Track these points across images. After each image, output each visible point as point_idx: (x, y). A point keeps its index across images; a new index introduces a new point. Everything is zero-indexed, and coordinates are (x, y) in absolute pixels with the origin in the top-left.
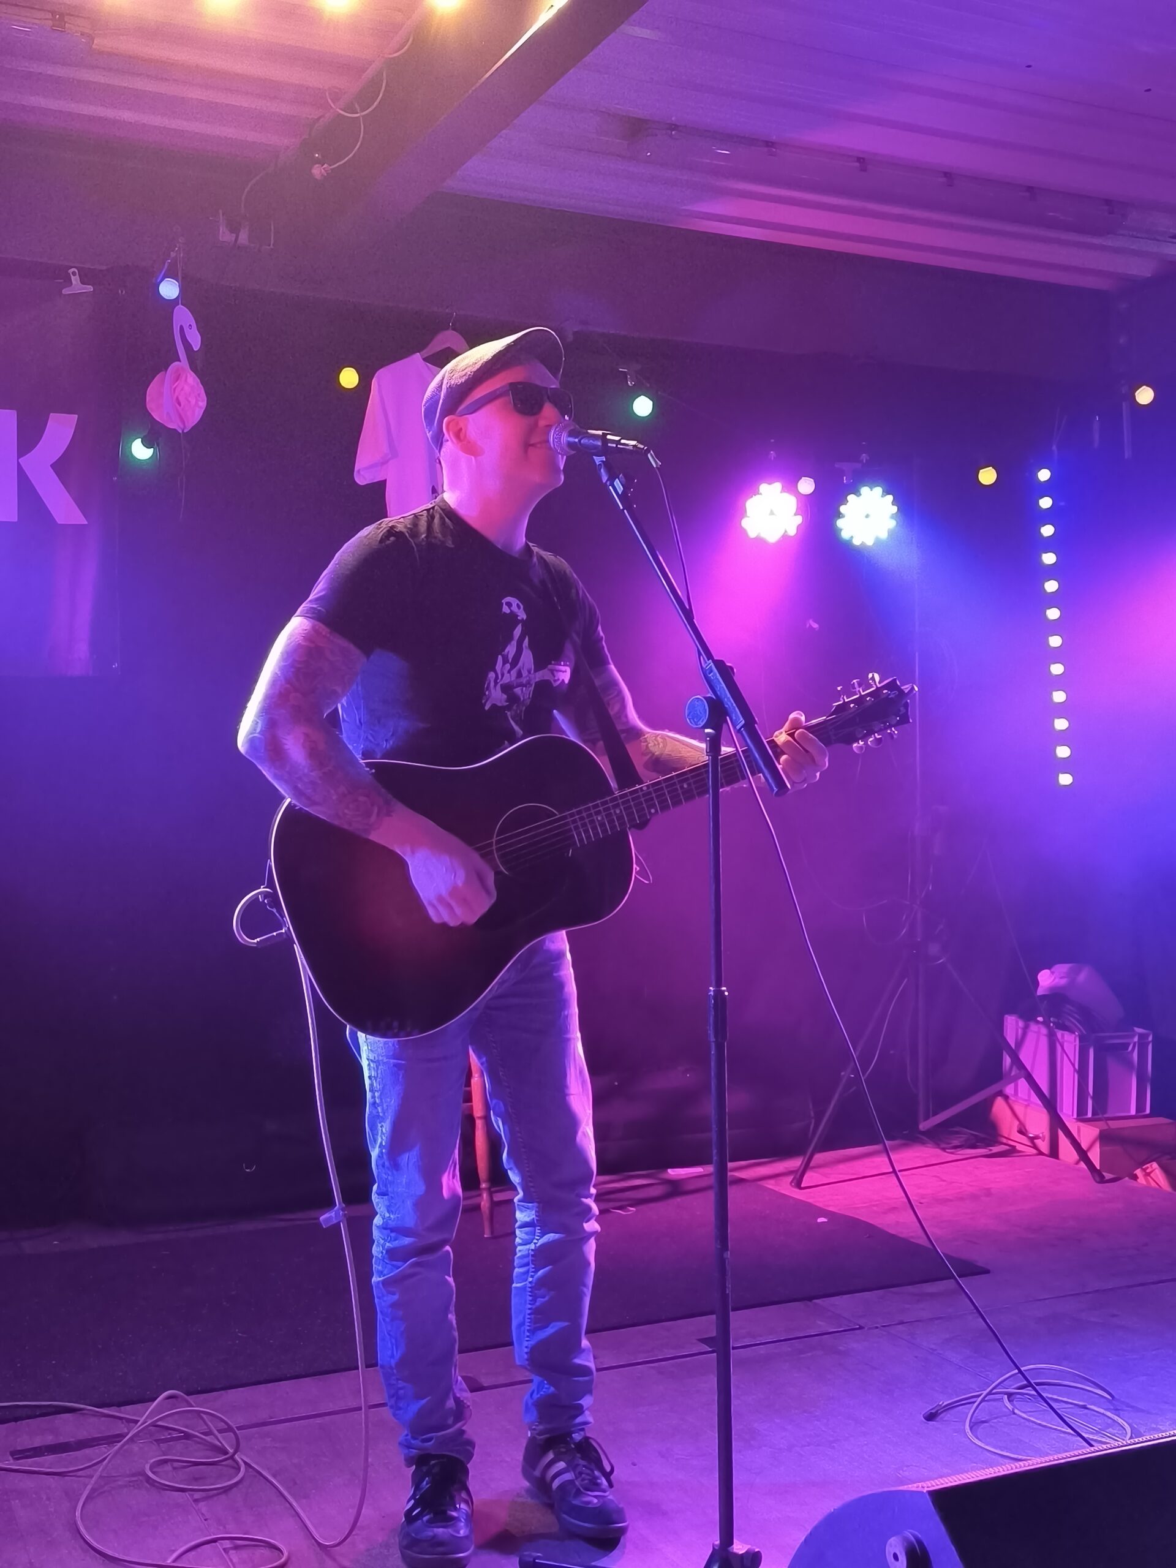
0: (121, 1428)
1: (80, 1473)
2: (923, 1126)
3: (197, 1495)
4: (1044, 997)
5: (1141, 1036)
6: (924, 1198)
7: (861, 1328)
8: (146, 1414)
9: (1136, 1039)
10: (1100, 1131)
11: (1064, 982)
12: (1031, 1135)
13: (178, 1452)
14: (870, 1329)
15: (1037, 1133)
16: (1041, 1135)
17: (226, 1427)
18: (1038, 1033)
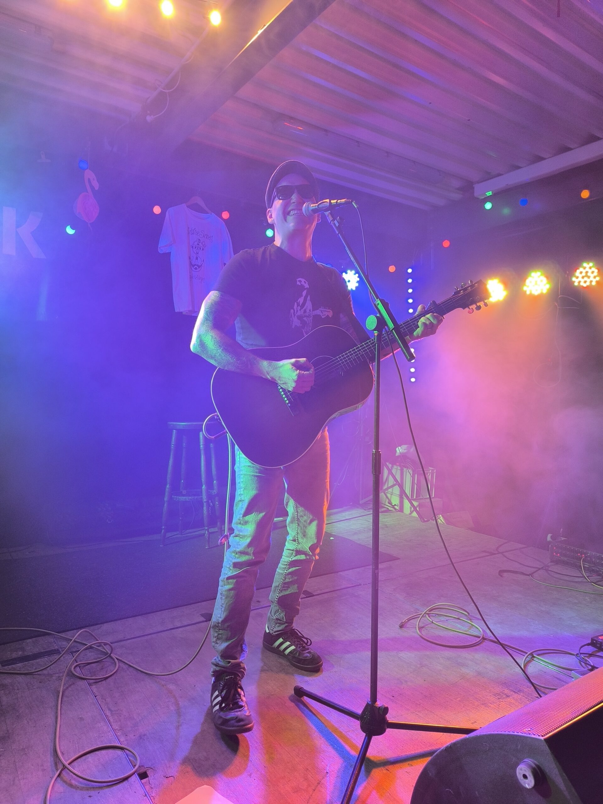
2: (361, 502)
4: (398, 456)
5: (432, 470)
9: (430, 471)
10: (419, 503)
11: (405, 451)
12: (393, 504)
15: (395, 504)
16: (397, 504)
18: (397, 469)
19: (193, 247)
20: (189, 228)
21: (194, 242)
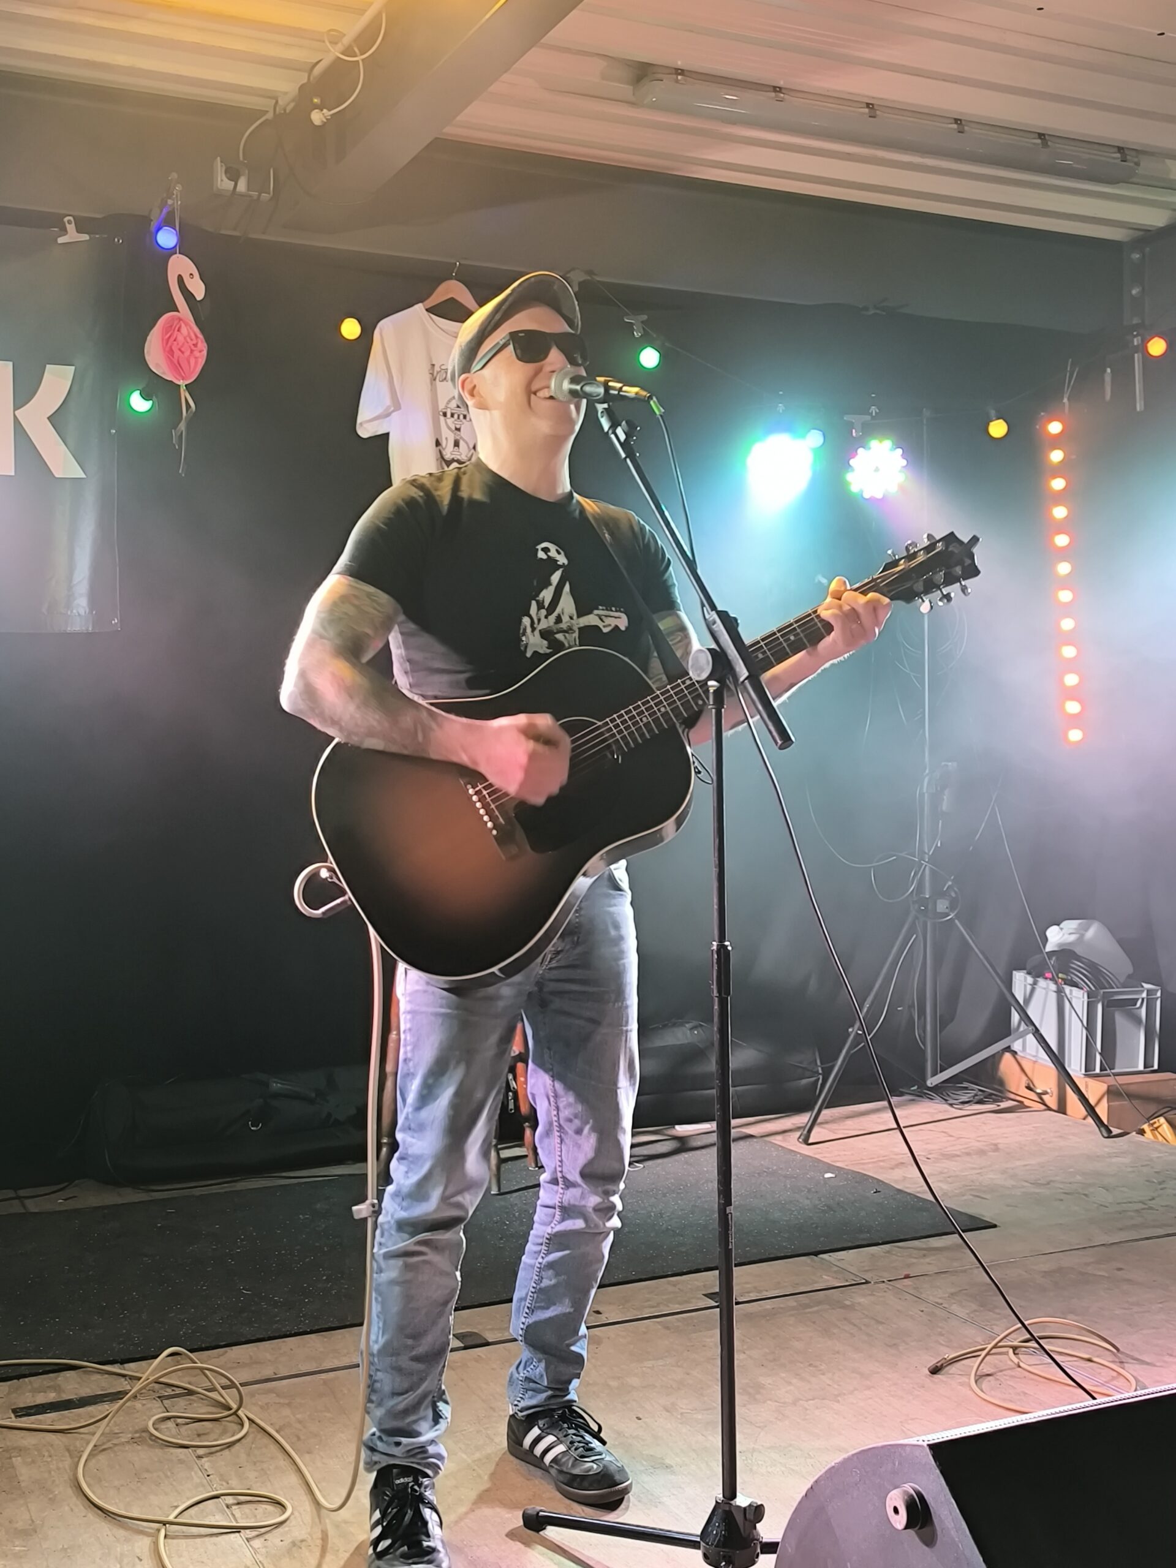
0: (123, 1385)
1: (82, 1430)
3: (201, 1452)
4: (1052, 954)
5: (1149, 992)
6: (930, 1154)
7: (867, 1282)
8: (149, 1370)
9: (1144, 995)
10: (1109, 1086)
11: (1072, 938)
12: (1039, 1091)
13: (180, 1407)
14: (876, 1283)
15: (1045, 1089)
16: (1049, 1091)
17: (229, 1383)
18: (1047, 989)
19: (445, 415)
20: (433, 365)
21: (449, 401)
